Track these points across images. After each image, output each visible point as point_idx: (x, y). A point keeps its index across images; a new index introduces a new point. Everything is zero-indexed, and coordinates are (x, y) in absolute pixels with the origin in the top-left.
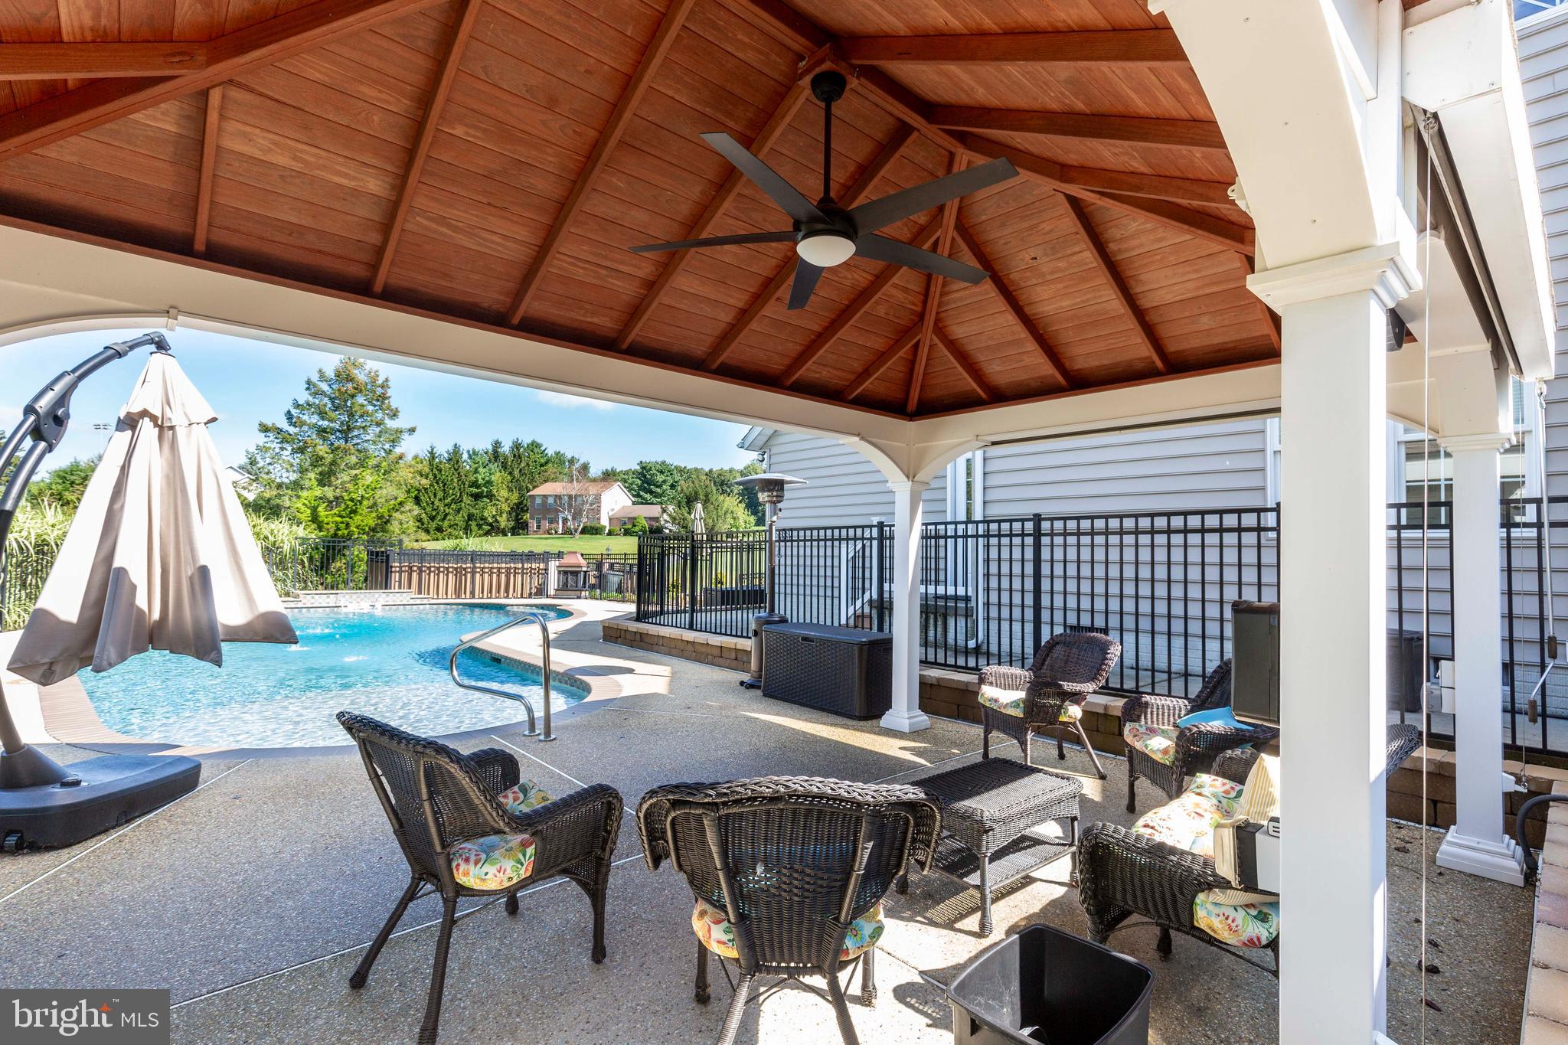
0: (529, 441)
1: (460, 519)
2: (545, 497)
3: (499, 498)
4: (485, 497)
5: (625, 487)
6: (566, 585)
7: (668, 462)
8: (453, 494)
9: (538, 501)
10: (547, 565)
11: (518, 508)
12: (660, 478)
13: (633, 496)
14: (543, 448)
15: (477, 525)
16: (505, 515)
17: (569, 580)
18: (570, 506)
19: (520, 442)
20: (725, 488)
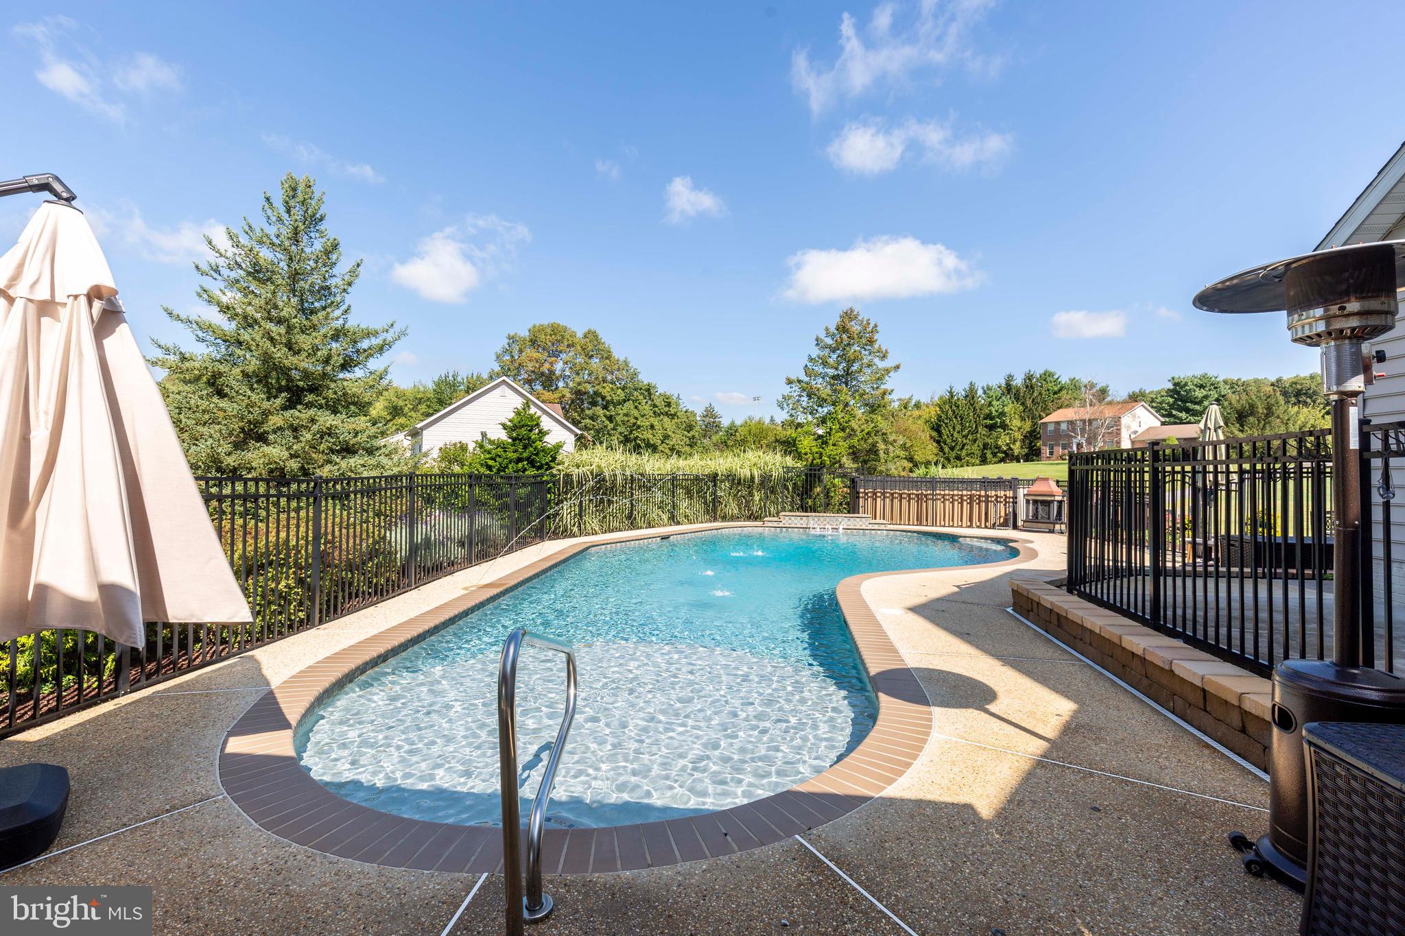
0: (1042, 371)
1: (975, 448)
2: (1058, 423)
3: (1012, 427)
4: (998, 427)
5: (1152, 407)
6: (1036, 515)
7: (1210, 374)
8: (969, 427)
9: (1051, 428)
10: (1015, 492)
11: (1031, 435)
12: (1199, 394)
13: (1163, 416)
14: (1056, 377)
15: (992, 453)
16: (1018, 444)
17: (1040, 510)
18: (1083, 430)
19: (1032, 373)
20: (1303, 398)
